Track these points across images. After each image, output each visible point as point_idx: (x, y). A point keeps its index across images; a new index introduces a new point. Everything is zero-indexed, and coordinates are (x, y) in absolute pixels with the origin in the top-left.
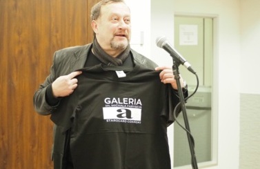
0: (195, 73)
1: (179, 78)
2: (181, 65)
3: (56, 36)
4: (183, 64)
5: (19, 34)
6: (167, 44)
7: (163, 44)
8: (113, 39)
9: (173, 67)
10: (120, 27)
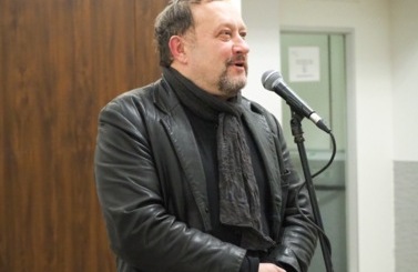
0: (328, 132)
1: (303, 140)
2: (305, 119)
3: (84, 73)
4: (309, 117)
5: (22, 70)
6: (280, 84)
7: (274, 84)
8: (225, 73)
9: (292, 122)
10: (237, 49)
